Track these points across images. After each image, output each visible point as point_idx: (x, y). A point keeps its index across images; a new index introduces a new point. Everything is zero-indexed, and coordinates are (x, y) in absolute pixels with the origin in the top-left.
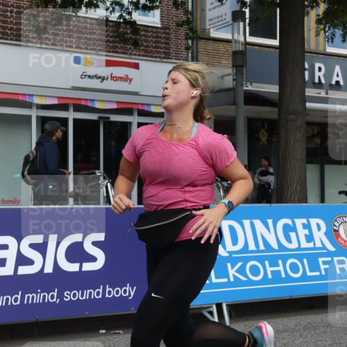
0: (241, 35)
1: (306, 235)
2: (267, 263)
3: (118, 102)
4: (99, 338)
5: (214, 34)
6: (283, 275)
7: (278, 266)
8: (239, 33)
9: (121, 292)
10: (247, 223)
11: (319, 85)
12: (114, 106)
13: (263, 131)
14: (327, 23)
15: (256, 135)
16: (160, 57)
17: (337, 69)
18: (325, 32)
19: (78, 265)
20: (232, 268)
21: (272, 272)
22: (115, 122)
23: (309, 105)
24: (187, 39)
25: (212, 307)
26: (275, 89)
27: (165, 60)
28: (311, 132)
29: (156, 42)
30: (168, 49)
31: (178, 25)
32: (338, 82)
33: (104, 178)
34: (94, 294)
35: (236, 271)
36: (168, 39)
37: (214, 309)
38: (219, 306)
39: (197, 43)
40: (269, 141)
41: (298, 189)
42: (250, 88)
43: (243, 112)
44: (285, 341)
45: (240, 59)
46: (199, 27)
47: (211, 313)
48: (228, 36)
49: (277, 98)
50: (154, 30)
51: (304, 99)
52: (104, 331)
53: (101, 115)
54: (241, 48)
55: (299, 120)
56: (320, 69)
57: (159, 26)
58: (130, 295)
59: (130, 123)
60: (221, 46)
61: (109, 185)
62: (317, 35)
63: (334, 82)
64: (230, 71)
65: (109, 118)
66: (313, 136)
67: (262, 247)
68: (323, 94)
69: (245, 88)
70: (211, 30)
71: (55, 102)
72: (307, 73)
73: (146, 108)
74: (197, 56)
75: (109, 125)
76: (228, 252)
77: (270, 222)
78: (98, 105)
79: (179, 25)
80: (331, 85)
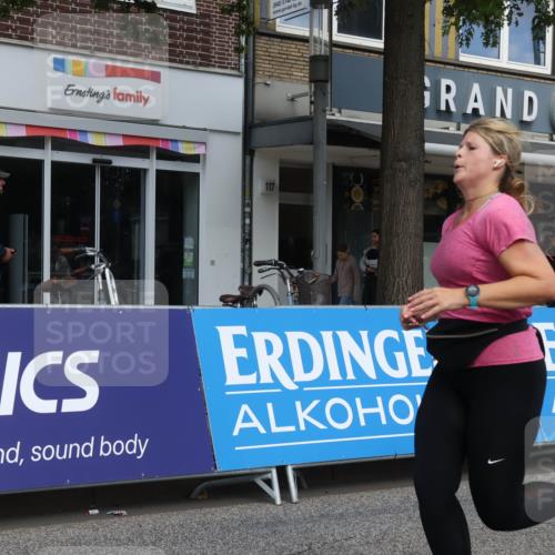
0: (325, 29)
1: (420, 356)
2: (358, 400)
3: (124, 136)
4: (89, 523)
5: (282, 27)
6: (384, 422)
7: (376, 406)
8: (321, 28)
9: (125, 447)
10: (327, 336)
11: (447, 115)
12: (119, 142)
13: (357, 187)
14: (460, 14)
15: (347, 194)
16: (194, 63)
17: (476, 89)
18: (458, 29)
19: (55, 402)
20: (303, 409)
21: (365, 415)
22: (121, 169)
23: (429, 146)
24: (238, 34)
25: (270, 472)
26: (375, 119)
27: (201, 68)
28: (432, 190)
29: (188, 38)
30: (207, 50)
31: (223, 11)
32: (475, 111)
33: (101, 261)
34: (81, 451)
35: (309, 414)
36: (207, 33)
37: (274, 476)
38: (282, 471)
39: (254, 42)
40: (367, 204)
41: (409, 281)
42: (337, 117)
43: (326, 157)
44: (384, 527)
45: (321, 69)
46: (257, 16)
47: (269, 482)
48: (303, 31)
49: (379, 133)
50: (185, 18)
51: (422, 137)
52: (96, 511)
53: (98, 157)
54: (323, 51)
55: (413, 170)
56: (448, 89)
57: (194, 12)
58: (139, 452)
59: (145, 171)
60: (293, 47)
61: (107, 271)
62: (445, 33)
63: (469, 111)
64: (305, 88)
65: (110, 162)
66: (436, 197)
67: (351, 376)
68: (452, 130)
69: (328, 117)
70: (278, 20)
71: (22, 132)
72: (427, 95)
73: (171, 147)
74: (254, 61)
75: (111, 174)
76: (296, 383)
77: (364, 334)
78: (93, 140)
79: (226, 11)
80: (465, 114)
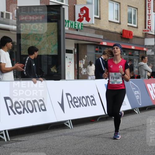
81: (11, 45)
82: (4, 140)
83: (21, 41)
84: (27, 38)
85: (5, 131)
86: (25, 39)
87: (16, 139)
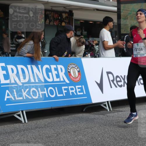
81: (113, 24)
82: (107, 110)
83: (121, 20)
84: (126, 18)
85: (108, 102)
86: (125, 19)
87: (118, 109)
